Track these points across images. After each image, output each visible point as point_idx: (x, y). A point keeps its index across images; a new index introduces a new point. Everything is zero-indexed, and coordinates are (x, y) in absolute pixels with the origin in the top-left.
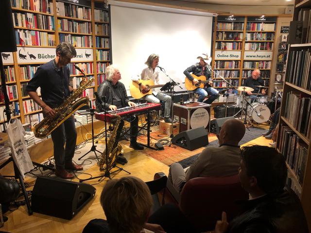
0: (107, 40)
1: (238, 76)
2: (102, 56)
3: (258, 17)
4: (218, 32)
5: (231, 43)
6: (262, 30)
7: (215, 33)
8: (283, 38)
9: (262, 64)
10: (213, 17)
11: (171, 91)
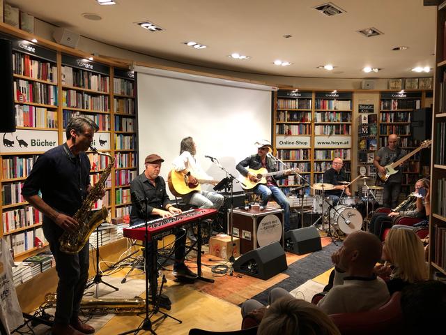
0: (130, 120)
1: (309, 170)
2: (122, 143)
3: (329, 92)
4: (279, 112)
5: (297, 126)
6: (335, 109)
7: (275, 113)
8: (363, 119)
9: (338, 153)
10: (273, 92)
11: (229, 190)
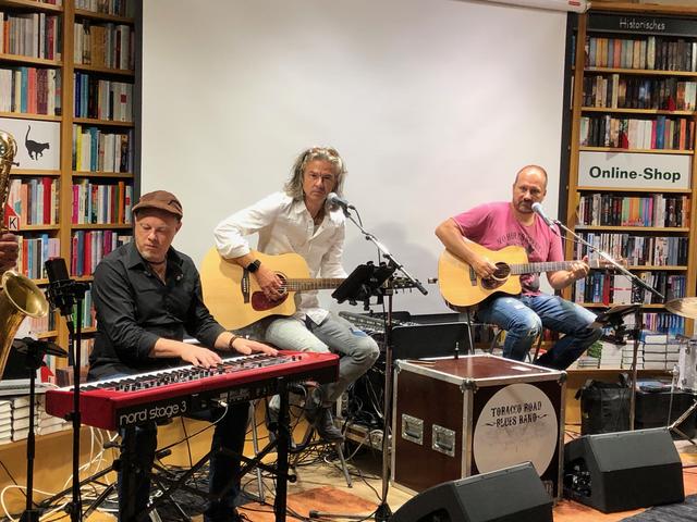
0: (122, 88)
1: (683, 260)
2: (97, 152)
4: (591, 78)
5: (649, 123)
7: (577, 81)
10: (571, 14)
11: (380, 301)
